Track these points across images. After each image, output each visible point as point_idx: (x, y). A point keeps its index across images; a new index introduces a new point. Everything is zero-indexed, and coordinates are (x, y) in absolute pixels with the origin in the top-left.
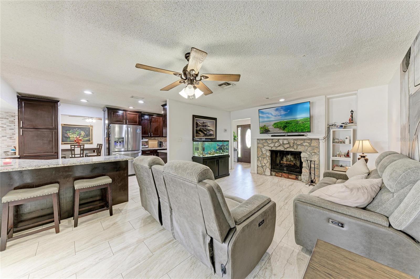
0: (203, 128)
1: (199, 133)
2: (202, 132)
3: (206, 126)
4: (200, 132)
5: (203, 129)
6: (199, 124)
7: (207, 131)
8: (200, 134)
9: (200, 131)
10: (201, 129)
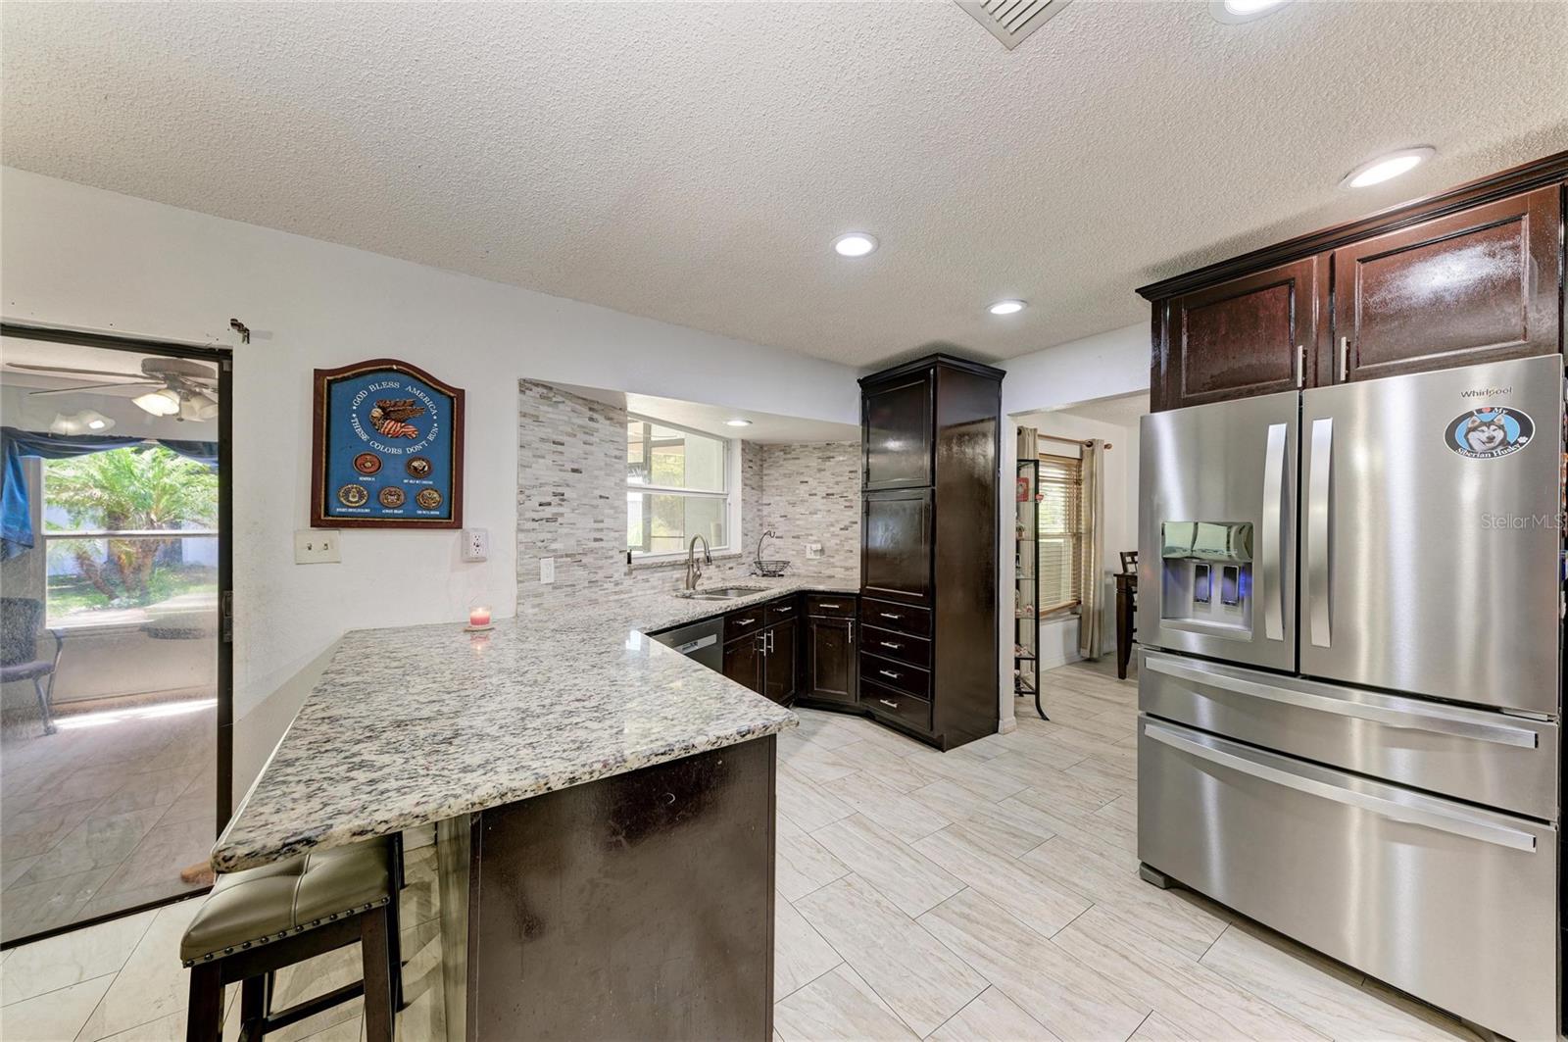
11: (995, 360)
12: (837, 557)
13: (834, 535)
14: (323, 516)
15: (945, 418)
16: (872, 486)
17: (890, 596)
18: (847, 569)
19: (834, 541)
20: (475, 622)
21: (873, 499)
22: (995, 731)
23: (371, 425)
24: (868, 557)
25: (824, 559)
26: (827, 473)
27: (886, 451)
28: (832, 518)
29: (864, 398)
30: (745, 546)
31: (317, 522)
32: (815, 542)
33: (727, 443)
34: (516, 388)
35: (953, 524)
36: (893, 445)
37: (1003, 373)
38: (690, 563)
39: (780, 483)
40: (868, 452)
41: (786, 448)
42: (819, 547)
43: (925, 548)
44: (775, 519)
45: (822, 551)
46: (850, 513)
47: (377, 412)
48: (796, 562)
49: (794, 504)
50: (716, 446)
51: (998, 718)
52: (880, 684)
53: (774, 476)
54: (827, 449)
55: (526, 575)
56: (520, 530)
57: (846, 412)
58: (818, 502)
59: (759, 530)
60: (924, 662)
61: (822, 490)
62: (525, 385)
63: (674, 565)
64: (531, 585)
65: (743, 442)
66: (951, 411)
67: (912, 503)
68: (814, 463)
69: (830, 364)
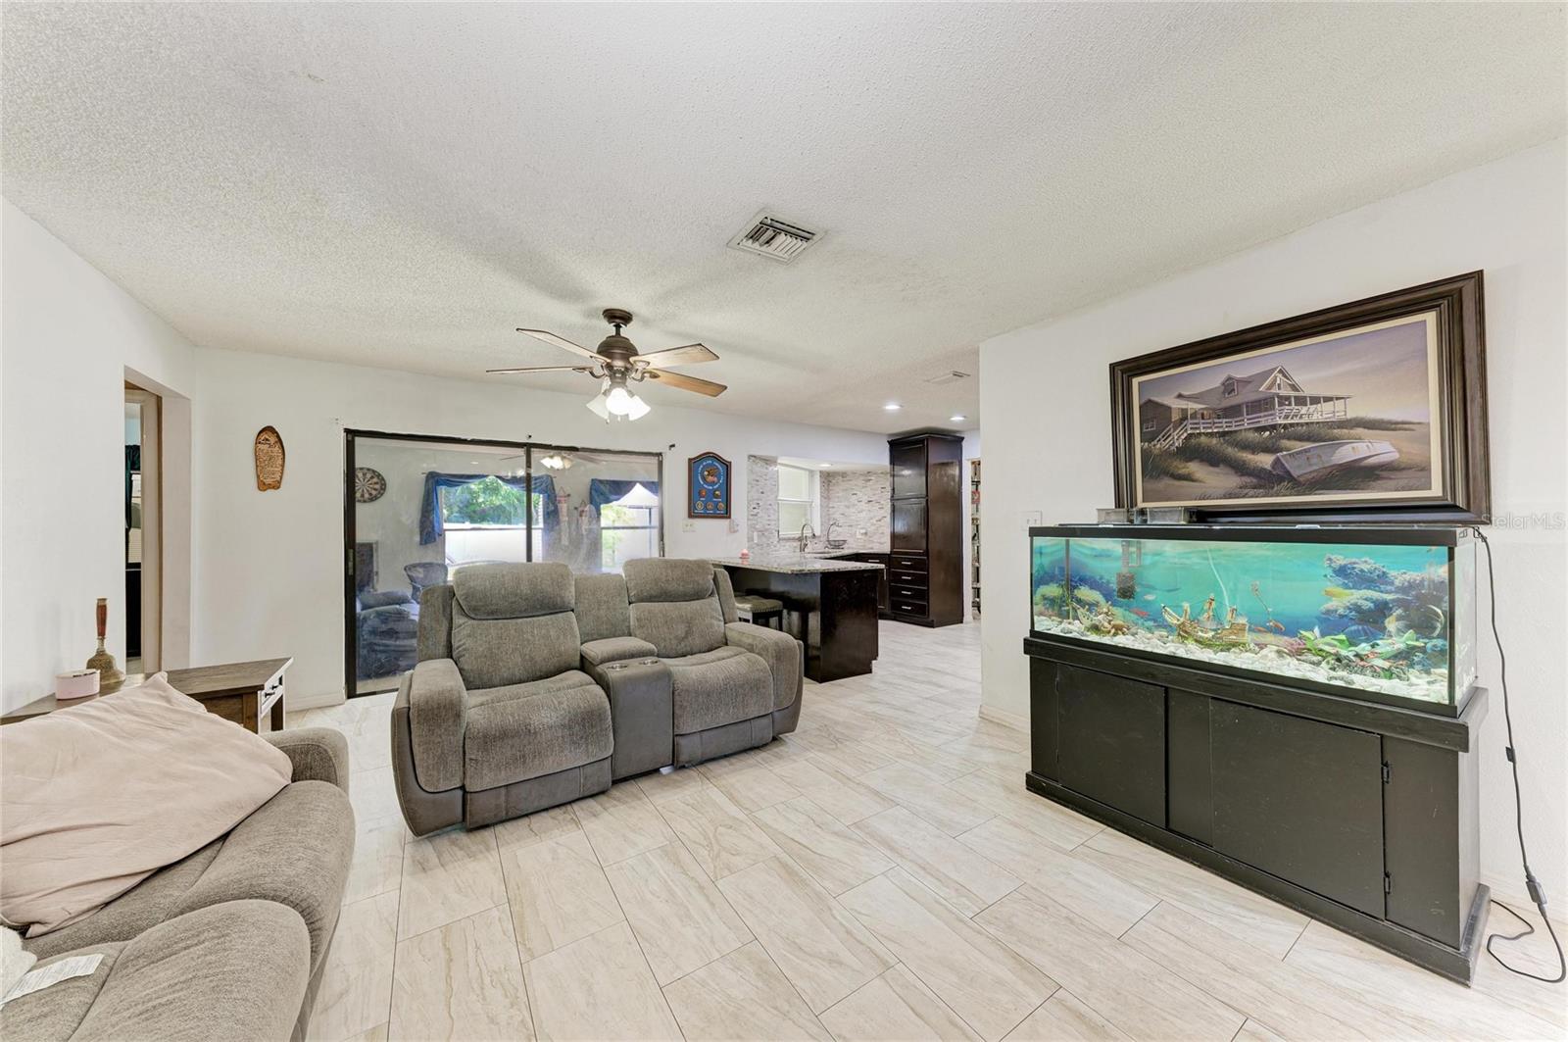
0: (1224, 425)
1: (1183, 471)
2: (1212, 459)
3: (1263, 404)
4: (1194, 468)
5: (1224, 434)
6: (1176, 405)
7: (1285, 443)
8: (1188, 478)
9: (1190, 459)
10: (1203, 439)
11: (958, 432)
12: (875, 537)
13: (873, 524)
14: (692, 515)
15: (932, 461)
16: (896, 497)
17: (906, 553)
18: (881, 543)
19: (873, 528)
20: (743, 555)
21: (897, 503)
22: (962, 622)
23: (704, 479)
24: (894, 537)
25: (866, 538)
26: (869, 489)
27: (903, 476)
28: (872, 514)
29: (891, 451)
30: (822, 531)
31: (691, 516)
32: (862, 528)
33: (811, 473)
34: (746, 458)
35: (938, 518)
36: (906, 472)
37: (963, 439)
38: (800, 539)
39: (840, 495)
40: (894, 476)
41: (844, 475)
42: (864, 531)
43: (924, 532)
44: (837, 516)
45: (866, 534)
46: (882, 511)
47: (706, 473)
48: (850, 540)
49: (848, 507)
50: (805, 475)
51: (963, 616)
52: (901, 599)
53: (838, 491)
54: (867, 475)
55: (751, 539)
56: (748, 519)
57: (882, 458)
58: (863, 506)
59: (830, 523)
60: (923, 584)
61: (865, 499)
62: (750, 456)
63: (794, 539)
64: (751, 543)
65: (821, 472)
66: (935, 455)
67: (916, 506)
68: (860, 482)
69: (870, 434)
